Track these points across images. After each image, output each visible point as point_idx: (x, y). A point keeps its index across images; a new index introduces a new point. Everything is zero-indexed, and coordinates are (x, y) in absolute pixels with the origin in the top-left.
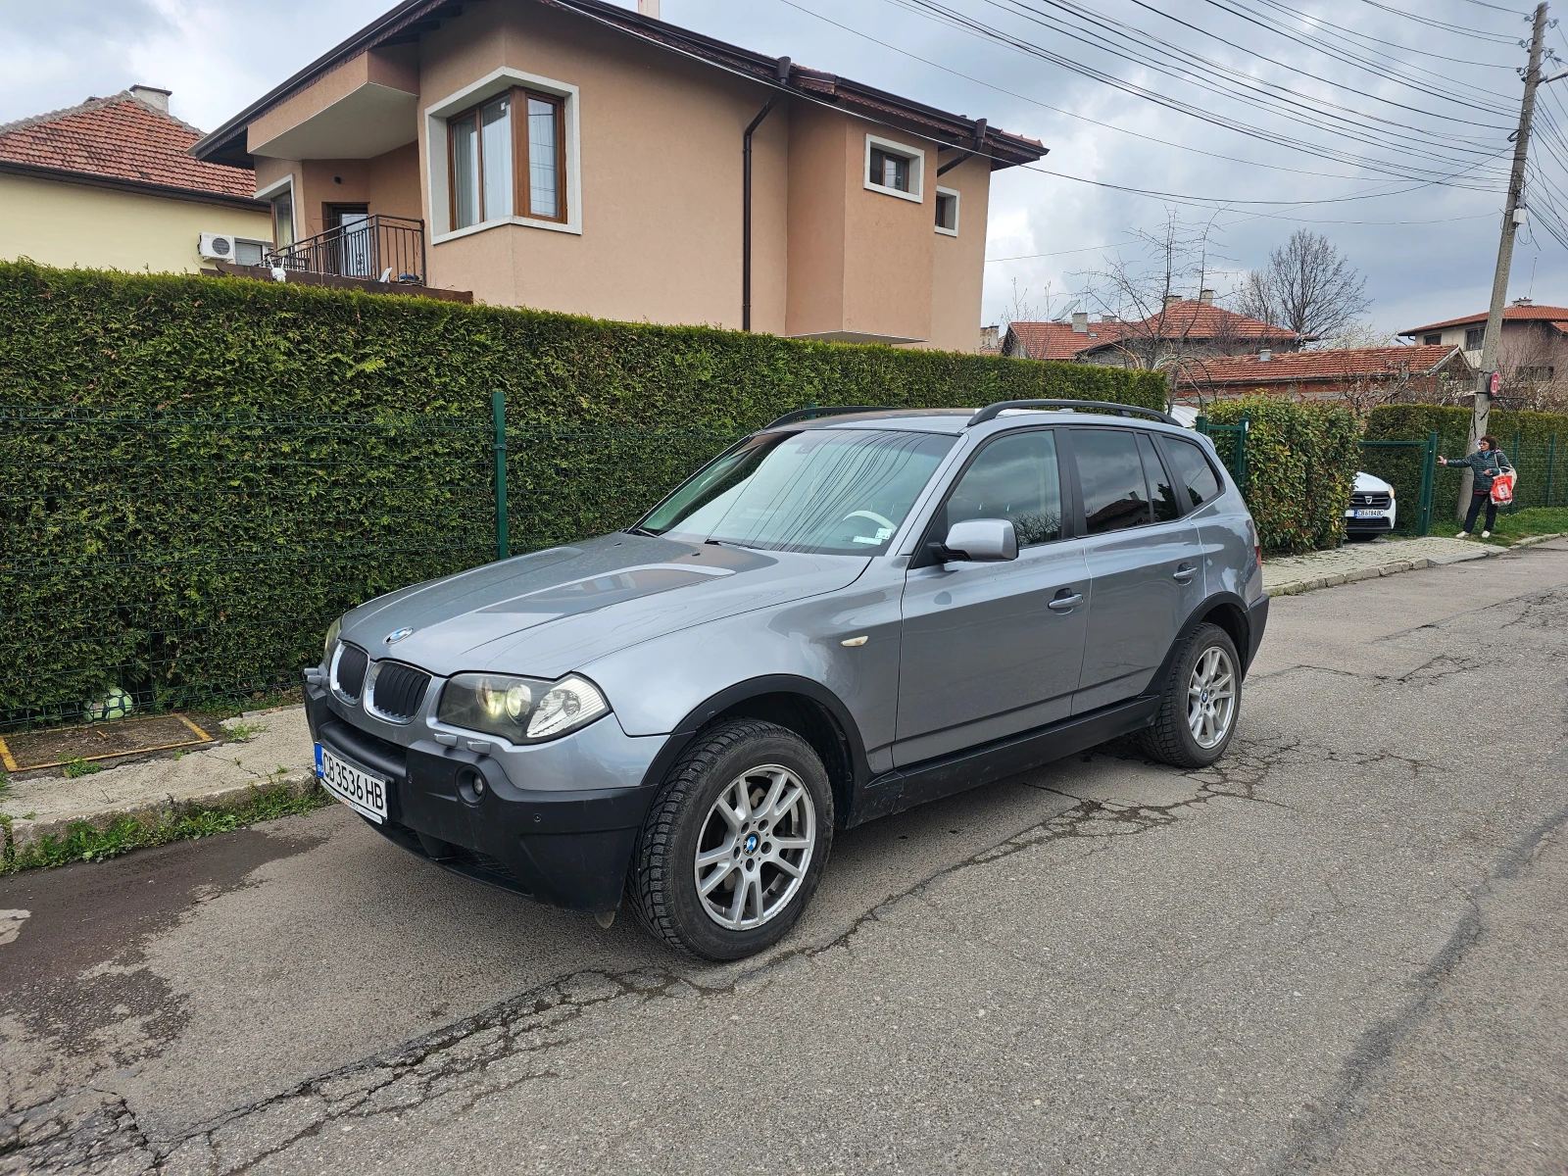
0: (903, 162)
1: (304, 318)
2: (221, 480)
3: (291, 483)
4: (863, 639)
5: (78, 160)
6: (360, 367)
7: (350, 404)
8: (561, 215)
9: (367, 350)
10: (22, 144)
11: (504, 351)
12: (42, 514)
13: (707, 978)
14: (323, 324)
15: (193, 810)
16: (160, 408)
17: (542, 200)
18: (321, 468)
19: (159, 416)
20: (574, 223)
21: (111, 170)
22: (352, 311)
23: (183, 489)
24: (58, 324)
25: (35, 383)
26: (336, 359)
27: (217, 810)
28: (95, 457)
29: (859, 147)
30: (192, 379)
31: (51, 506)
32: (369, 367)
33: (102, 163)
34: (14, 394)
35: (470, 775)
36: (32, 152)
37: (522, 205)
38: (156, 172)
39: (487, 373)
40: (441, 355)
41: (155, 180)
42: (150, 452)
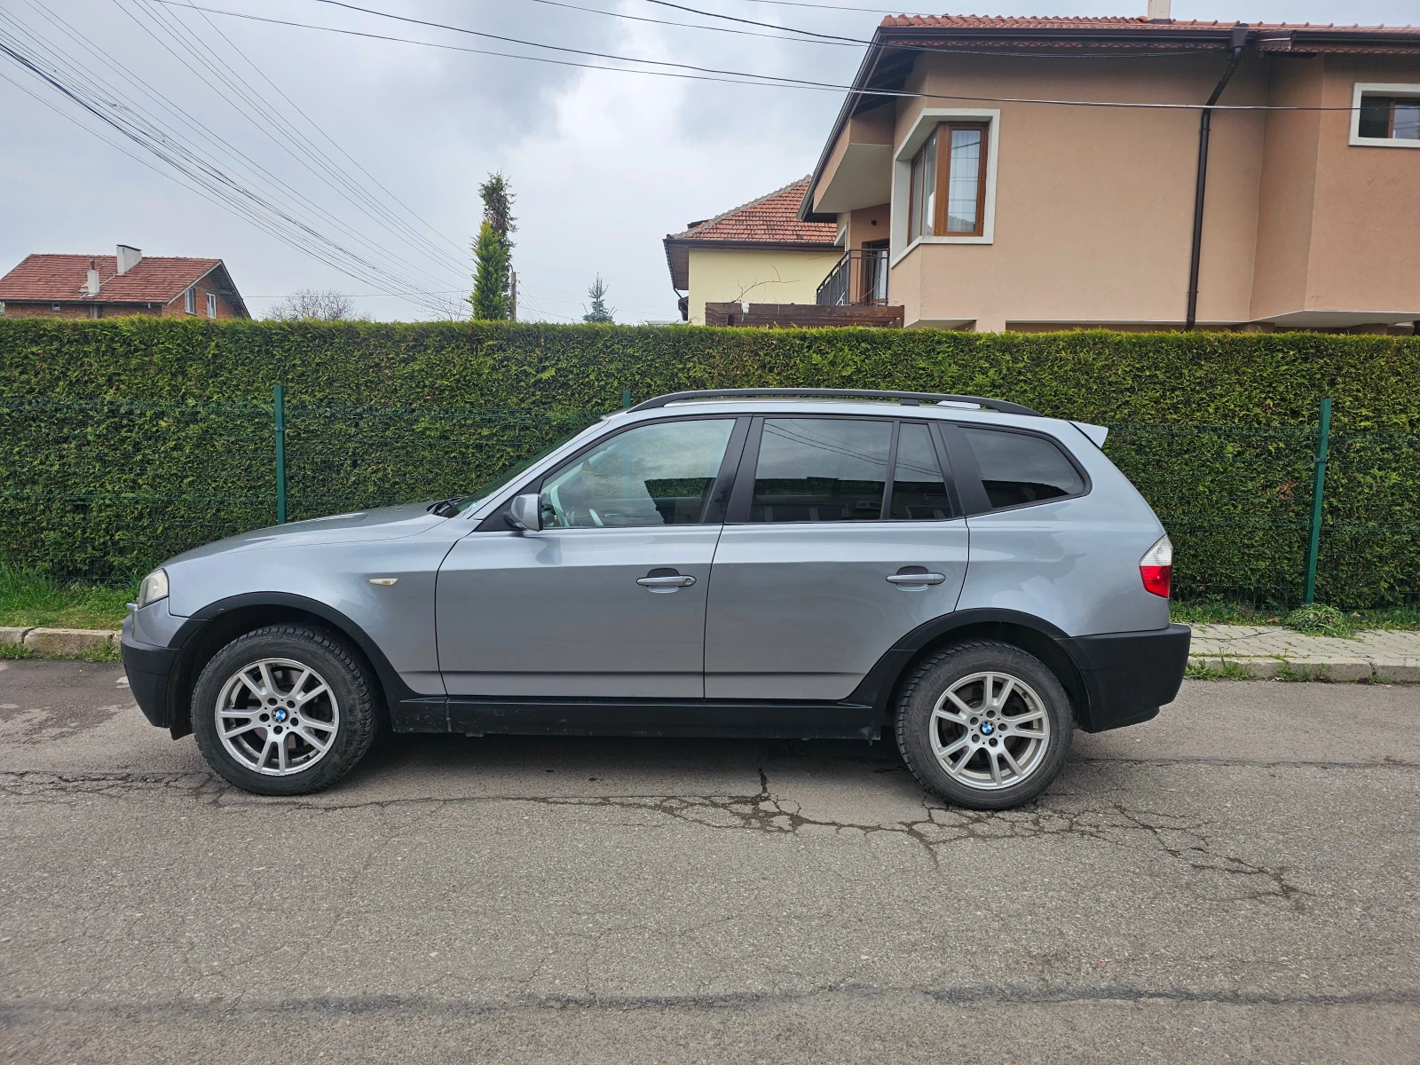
1: (507, 344)
2: (446, 453)
3: (489, 457)
4: (392, 581)
5: (759, 232)
6: (539, 376)
7: (534, 402)
8: (978, 229)
9: (547, 364)
10: (728, 227)
11: (652, 360)
12: (349, 469)
14: (519, 347)
16: (414, 406)
18: (511, 446)
19: (413, 411)
20: (987, 237)
21: (778, 237)
22: (538, 337)
23: (424, 458)
24: (363, 356)
25: (349, 392)
26: (525, 370)
28: (377, 435)
30: (432, 386)
31: (355, 465)
32: (545, 376)
33: (774, 232)
34: (338, 398)
36: (731, 231)
37: (939, 225)
38: (808, 233)
39: (637, 377)
40: (601, 365)
41: (806, 239)
42: (407, 433)
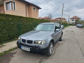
0: (35, 8)
1: (6, 16)
8: (15, 10)
13: (50, 57)
15: (5, 52)
17: (13, 9)
20: (16, 10)
27: (7, 51)
29: (33, 7)
32: (10, 19)
35: (38, 47)
37: (12, 9)
